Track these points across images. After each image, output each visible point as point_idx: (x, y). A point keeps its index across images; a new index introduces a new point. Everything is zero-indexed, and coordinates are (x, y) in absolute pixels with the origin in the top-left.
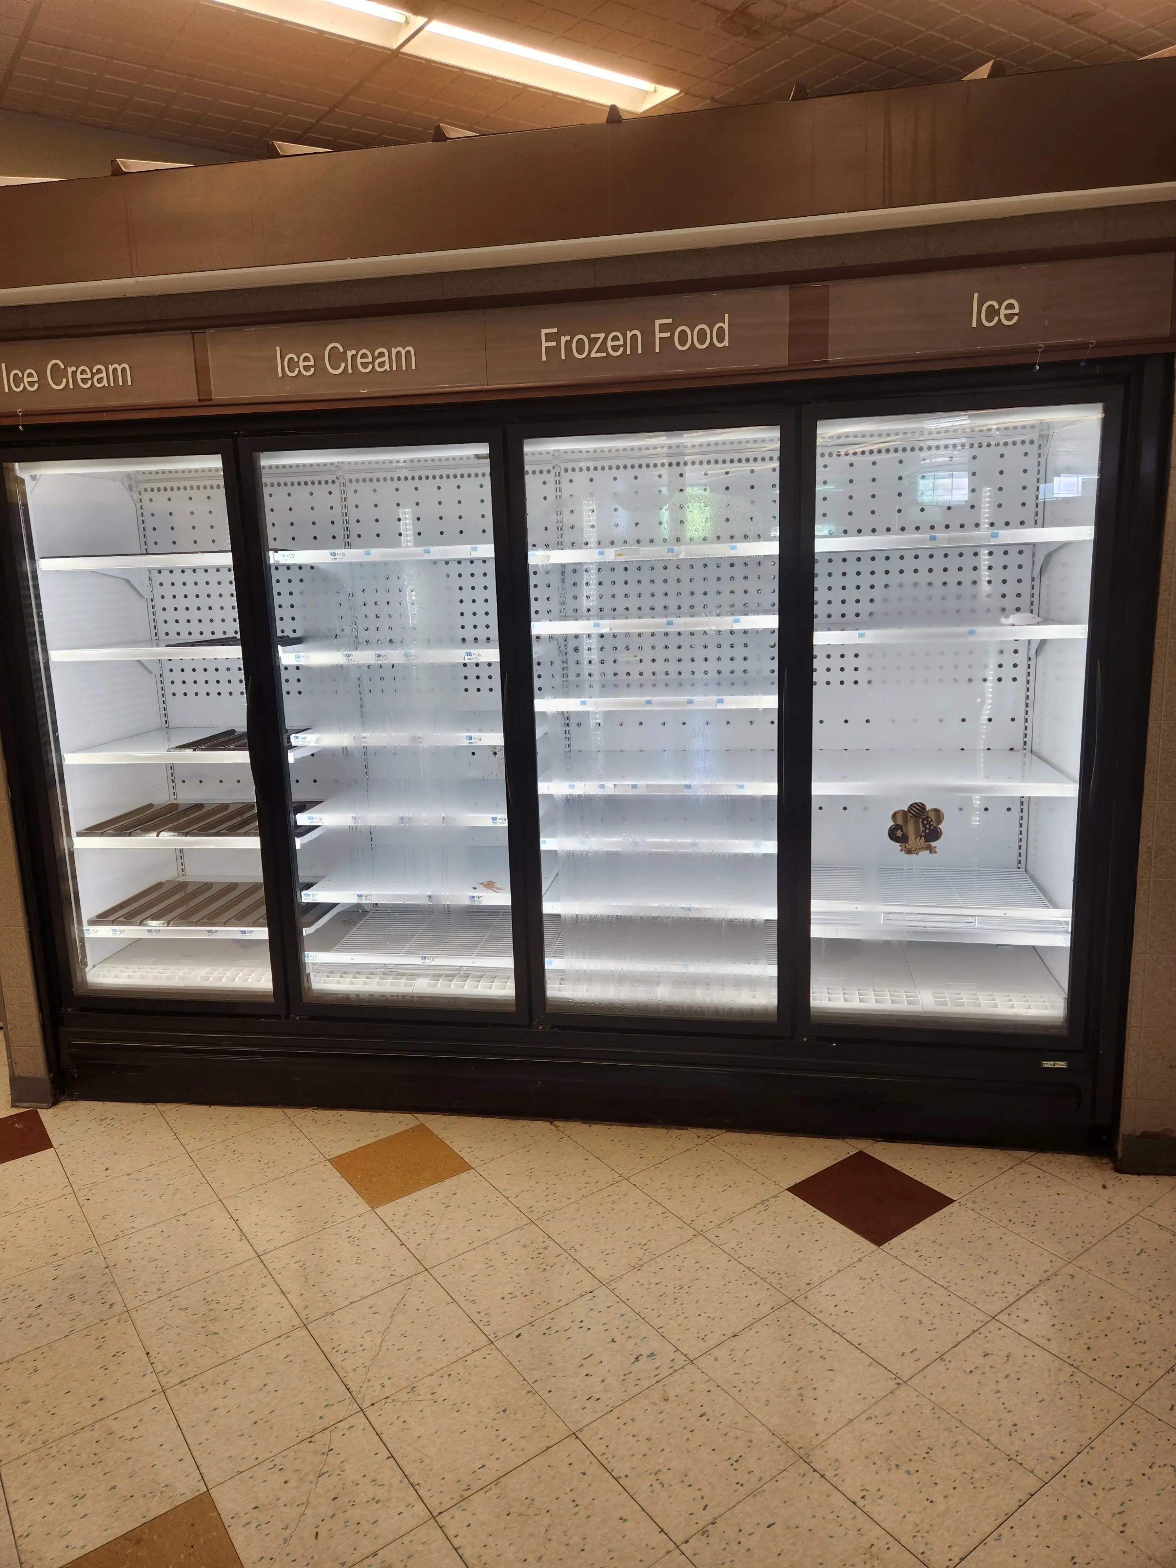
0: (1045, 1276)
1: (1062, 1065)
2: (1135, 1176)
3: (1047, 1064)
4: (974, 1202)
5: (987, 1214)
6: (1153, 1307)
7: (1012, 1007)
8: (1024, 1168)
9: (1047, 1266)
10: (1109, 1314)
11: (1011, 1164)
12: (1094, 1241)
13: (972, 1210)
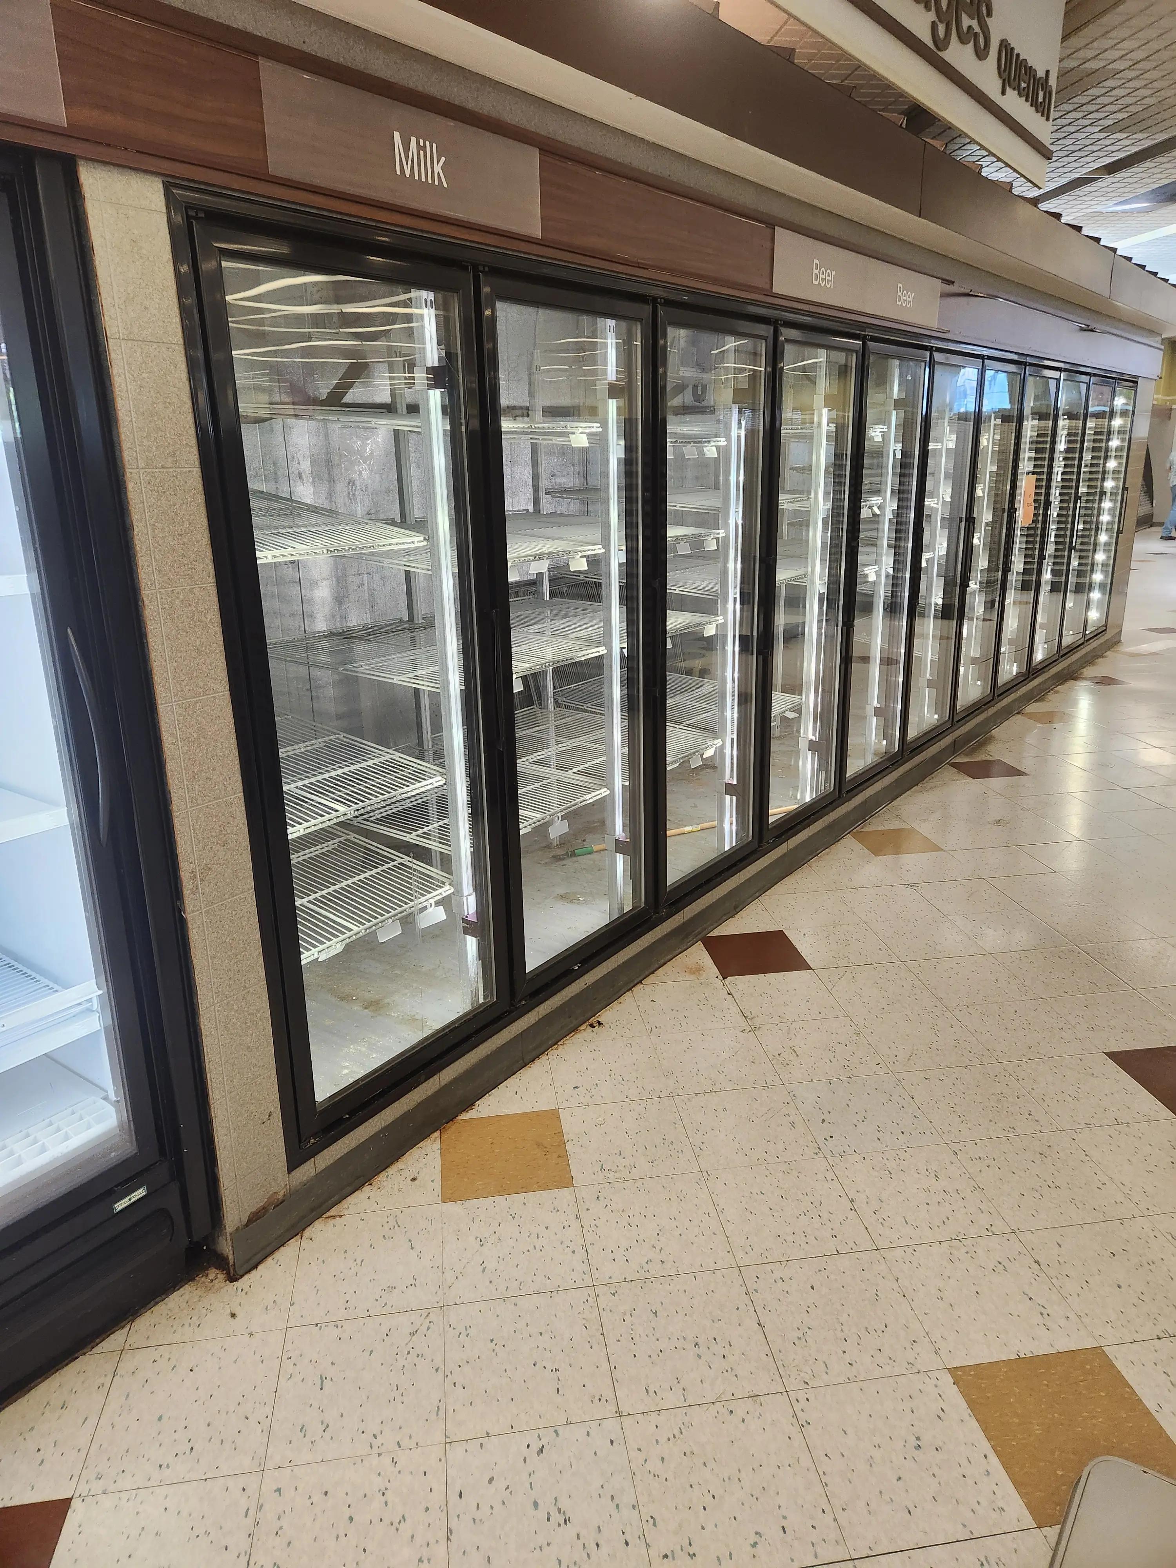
0: (250, 1521)
1: (140, 1193)
2: (254, 1272)
3: (120, 1206)
4: (99, 1477)
5: (126, 1482)
6: (379, 1455)
7: (43, 1150)
8: (129, 1363)
9: (243, 1503)
10: (347, 1512)
11: (110, 1368)
12: (268, 1410)
13: (104, 1493)
